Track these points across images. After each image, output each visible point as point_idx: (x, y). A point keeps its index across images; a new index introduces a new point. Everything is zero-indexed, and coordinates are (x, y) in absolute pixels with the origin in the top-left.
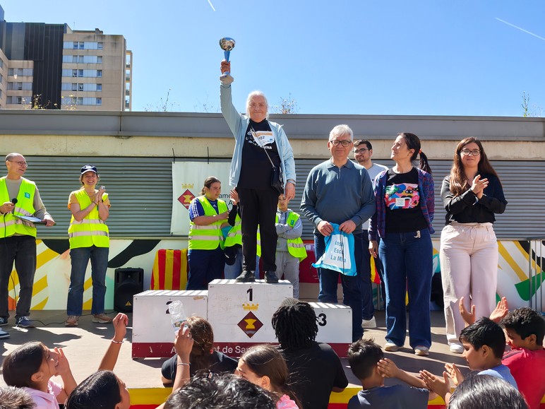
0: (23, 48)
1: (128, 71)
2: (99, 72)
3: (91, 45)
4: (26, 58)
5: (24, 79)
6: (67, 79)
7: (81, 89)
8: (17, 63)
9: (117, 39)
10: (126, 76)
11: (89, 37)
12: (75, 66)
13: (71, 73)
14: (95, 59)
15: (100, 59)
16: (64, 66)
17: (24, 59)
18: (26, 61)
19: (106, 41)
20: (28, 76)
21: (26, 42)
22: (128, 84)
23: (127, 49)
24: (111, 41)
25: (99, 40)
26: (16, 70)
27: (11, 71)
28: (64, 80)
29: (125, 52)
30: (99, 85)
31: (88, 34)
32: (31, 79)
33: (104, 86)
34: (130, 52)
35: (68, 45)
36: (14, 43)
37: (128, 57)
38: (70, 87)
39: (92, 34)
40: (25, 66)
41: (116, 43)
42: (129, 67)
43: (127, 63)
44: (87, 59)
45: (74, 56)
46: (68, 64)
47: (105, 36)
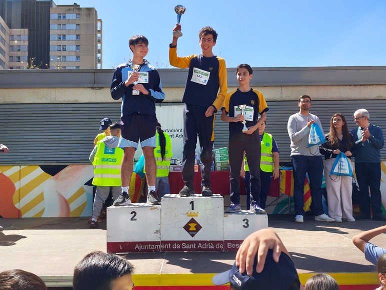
0: (20, 20)
1: (99, 35)
2: (78, 36)
3: (71, 16)
4: (23, 27)
5: (22, 43)
6: (53, 43)
7: (64, 50)
8: (17, 31)
9: (90, 11)
10: (98, 39)
11: (69, 10)
12: (59, 32)
13: (56, 38)
14: (74, 27)
15: (78, 27)
16: (51, 32)
17: (21, 28)
18: (22, 29)
19: (82, 12)
20: (24, 41)
21: (22, 14)
22: (99, 45)
23: (98, 18)
24: (86, 12)
25: (77, 12)
26: (15, 37)
27: (12, 37)
28: (51, 43)
29: (97, 20)
30: (78, 46)
31: (68, 8)
32: (27, 43)
33: (81, 47)
34: (100, 20)
35: (54, 16)
36: (13, 15)
37: (99, 24)
38: (56, 48)
39: (72, 8)
40: (22, 33)
41: (89, 14)
42: (100, 32)
43: (99, 29)
44: (68, 27)
45: (58, 24)
46: (54, 31)
47: (81, 8)
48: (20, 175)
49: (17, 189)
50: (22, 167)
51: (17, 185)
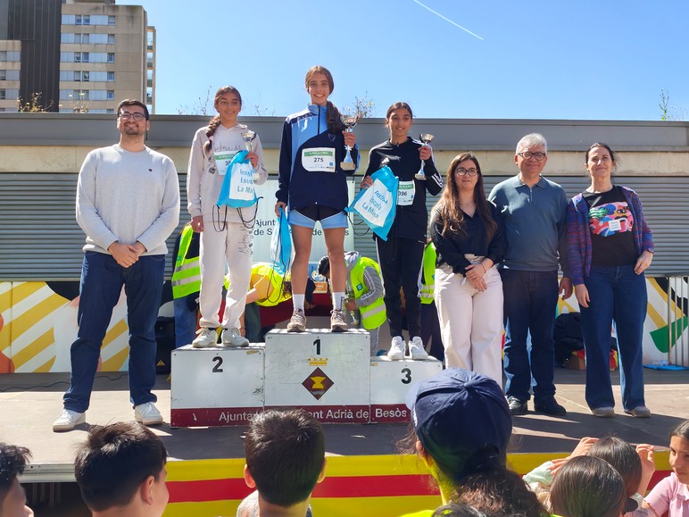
0: (6, 24)
1: (150, 55)
2: (111, 55)
3: (99, 20)
4: (11, 37)
5: (9, 66)
6: (67, 66)
7: (86, 79)
9: (133, 10)
10: (147, 61)
11: (95, 9)
12: (77, 48)
13: (72, 57)
14: (104, 39)
15: (111, 39)
16: (63, 48)
17: (8, 39)
18: (10, 41)
19: (120, 13)
20: (13, 62)
21: (11, 14)
22: (150, 72)
23: (149, 24)
24: (126, 13)
25: (111, 13)
28: (63, 66)
29: (146, 28)
30: (111, 73)
31: (93, 5)
32: (18, 66)
33: (117, 75)
34: (153, 29)
35: (68, 19)
37: (150, 35)
38: (72, 76)
39: (101, 5)
40: (10, 48)
41: (132, 17)
42: (151, 48)
43: (149, 43)
44: (94, 38)
45: (76, 34)
46: (69, 45)
47: (118, 6)
48: (12, 299)
49: (6, 323)
50: (16, 284)
51: (7, 316)
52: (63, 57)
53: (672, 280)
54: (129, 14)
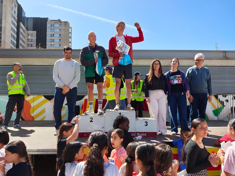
0: (32, 27)
1: (70, 35)
2: (60, 35)
3: (57, 25)
4: (34, 30)
5: (33, 38)
6: (48, 38)
7: (53, 41)
8: (31, 32)
9: (66, 23)
10: (70, 37)
11: (56, 22)
12: (51, 33)
13: (50, 35)
14: (58, 30)
15: (60, 30)
16: (47, 33)
18: (33, 31)
19: (62, 24)
20: (34, 37)
21: (33, 24)
22: (70, 39)
24: (64, 24)
25: (60, 23)
26: (30, 35)
27: (28, 35)
28: (47, 38)
29: (69, 27)
30: (60, 40)
32: (35, 38)
33: (62, 40)
34: (71, 28)
35: (48, 25)
36: (29, 24)
37: (70, 29)
38: (50, 41)
39: (57, 21)
40: (33, 33)
42: (70, 33)
44: (55, 30)
45: (51, 29)
46: (49, 32)
47: (62, 22)
48: (34, 100)
49: (32, 106)
50: (35, 96)
51: (32, 105)
52: (47, 35)
53: (219, 96)
54: (65, 24)
